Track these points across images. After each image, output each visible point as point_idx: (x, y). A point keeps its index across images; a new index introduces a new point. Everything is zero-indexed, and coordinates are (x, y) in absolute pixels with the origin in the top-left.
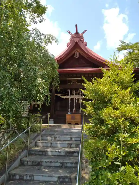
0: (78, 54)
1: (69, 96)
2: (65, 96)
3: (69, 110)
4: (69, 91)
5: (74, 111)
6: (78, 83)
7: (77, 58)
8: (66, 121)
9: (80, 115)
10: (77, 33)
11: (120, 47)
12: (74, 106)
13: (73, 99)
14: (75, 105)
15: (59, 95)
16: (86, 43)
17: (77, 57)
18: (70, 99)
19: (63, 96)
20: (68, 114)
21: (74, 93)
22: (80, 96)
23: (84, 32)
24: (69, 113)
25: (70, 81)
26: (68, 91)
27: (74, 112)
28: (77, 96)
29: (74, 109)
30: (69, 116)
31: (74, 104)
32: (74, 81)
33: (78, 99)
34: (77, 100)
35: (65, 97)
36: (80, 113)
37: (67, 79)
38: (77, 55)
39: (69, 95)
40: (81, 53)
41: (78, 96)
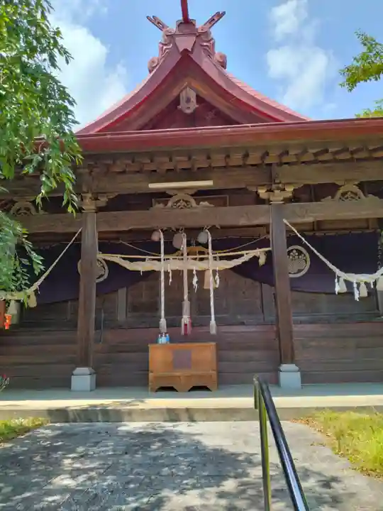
0: (193, 99)
1: (159, 260)
2: (144, 260)
3: (163, 322)
4: (159, 237)
5: (186, 325)
6: (198, 204)
7: (188, 111)
8: (151, 375)
9: (214, 344)
10: (186, 22)
11: (355, 63)
12: (186, 305)
13: (177, 274)
14: (190, 299)
15: (117, 258)
16: (224, 57)
17: (189, 108)
18: (166, 273)
19: (132, 260)
20: (156, 342)
21: (184, 247)
22: (207, 259)
23: (212, 20)
24: (163, 340)
25: (163, 196)
26: (155, 237)
27: (183, 332)
28: (195, 259)
29: (186, 319)
30: (160, 353)
31: (186, 297)
32: (181, 195)
33: (201, 274)
34: (195, 280)
35: (141, 267)
36: (213, 335)
37: (152, 186)
38: (188, 100)
39: (162, 256)
40: (206, 93)
41: (202, 259)
